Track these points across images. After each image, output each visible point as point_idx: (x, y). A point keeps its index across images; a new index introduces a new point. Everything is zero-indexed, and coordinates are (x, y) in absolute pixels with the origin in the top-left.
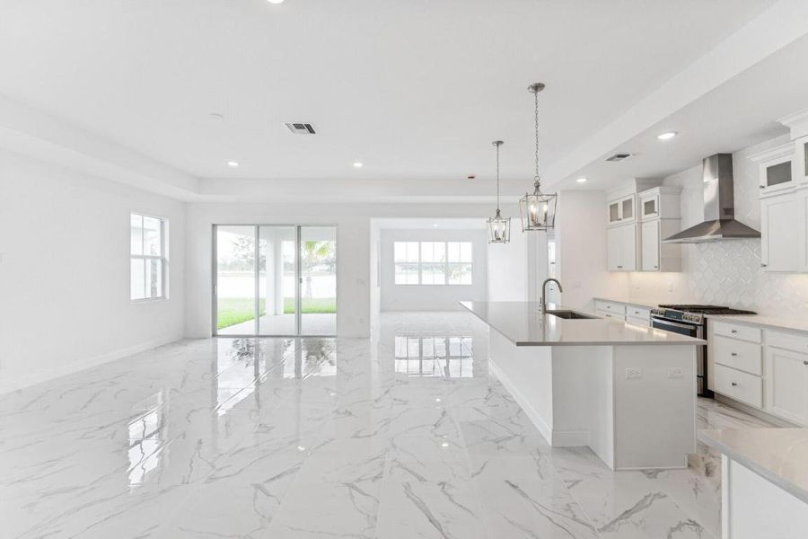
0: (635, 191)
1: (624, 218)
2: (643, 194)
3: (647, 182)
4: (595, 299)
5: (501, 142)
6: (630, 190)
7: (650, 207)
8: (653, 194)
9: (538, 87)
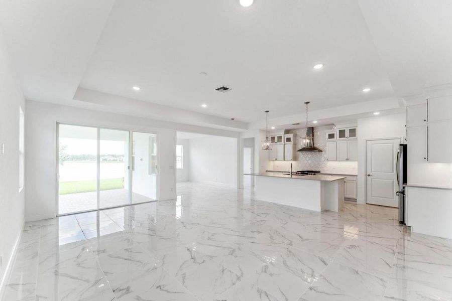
0: (283, 133)
1: (278, 142)
2: (285, 135)
3: (287, 132)
4: (267, 171)
5: (268, 111)
6: (282, 133)
7: (288, 140)
8: (290, 136)
9: (307, 103)
